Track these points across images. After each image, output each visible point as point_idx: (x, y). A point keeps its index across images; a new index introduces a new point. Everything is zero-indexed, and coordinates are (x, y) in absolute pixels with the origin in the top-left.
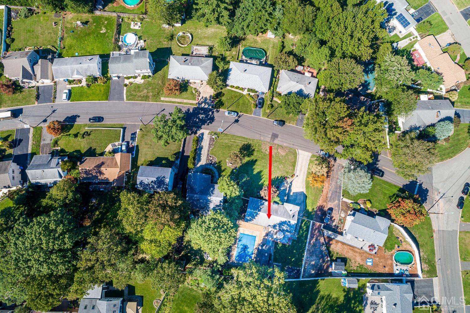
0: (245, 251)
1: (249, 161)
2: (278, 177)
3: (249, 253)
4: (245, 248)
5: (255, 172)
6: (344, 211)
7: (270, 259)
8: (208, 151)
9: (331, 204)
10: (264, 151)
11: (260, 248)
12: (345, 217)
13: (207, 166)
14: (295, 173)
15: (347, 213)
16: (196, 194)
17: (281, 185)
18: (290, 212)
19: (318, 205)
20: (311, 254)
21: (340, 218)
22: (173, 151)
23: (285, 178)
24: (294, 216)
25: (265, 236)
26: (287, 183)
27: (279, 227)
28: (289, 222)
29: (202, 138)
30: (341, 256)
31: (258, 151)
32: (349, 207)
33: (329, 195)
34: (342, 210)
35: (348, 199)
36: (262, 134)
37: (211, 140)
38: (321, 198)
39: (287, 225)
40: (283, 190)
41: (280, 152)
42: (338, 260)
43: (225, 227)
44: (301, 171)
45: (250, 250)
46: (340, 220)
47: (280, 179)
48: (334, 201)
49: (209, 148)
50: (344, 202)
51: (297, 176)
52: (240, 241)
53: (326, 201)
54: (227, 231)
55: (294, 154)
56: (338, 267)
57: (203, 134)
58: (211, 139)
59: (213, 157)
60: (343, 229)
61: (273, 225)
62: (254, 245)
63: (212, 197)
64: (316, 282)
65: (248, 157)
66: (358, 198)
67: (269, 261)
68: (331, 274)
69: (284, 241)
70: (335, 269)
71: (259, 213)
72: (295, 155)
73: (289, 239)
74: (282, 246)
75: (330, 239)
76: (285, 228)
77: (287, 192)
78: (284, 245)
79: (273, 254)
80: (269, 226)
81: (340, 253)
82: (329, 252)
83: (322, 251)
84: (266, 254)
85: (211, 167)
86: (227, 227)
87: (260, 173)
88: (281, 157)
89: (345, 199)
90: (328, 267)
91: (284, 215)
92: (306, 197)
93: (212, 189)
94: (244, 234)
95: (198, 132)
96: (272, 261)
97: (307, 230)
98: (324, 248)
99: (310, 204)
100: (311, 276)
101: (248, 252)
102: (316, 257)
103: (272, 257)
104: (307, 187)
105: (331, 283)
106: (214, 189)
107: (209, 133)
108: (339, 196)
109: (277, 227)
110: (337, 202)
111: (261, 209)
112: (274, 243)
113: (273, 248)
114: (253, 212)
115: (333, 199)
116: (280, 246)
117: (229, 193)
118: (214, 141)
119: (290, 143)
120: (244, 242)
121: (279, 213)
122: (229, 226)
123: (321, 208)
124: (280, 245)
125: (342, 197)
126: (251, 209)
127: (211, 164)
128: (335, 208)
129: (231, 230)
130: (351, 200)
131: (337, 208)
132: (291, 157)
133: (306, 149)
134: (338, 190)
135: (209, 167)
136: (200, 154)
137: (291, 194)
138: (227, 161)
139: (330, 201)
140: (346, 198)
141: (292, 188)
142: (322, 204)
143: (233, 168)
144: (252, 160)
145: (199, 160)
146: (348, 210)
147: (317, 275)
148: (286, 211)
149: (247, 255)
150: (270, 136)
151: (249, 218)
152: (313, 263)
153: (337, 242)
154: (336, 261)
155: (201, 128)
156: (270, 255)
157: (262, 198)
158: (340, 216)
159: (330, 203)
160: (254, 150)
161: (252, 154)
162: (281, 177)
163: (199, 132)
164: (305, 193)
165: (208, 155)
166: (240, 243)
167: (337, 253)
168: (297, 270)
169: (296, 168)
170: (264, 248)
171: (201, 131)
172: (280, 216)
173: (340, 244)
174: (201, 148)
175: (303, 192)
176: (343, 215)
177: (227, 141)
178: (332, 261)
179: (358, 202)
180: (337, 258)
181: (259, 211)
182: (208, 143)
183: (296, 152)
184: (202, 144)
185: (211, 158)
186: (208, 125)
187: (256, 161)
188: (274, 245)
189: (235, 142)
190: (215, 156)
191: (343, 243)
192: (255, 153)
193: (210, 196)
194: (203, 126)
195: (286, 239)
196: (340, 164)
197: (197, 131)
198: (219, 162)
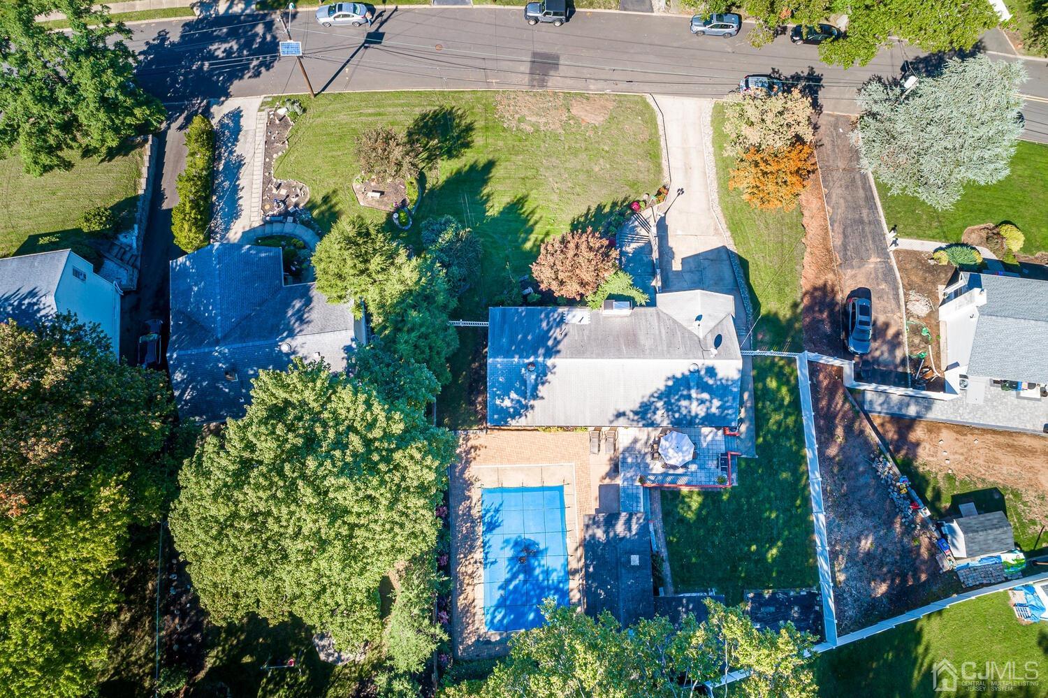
0: (528, 570)
1: (459, 172)
2: (600, 208)
3: (554, 577)
4: (526, 554)
5: (495, 208)
6: (920, 290)
7: (659, 581)
8: (267, 167)
9: (854, 276)
10: (514, 123)
11: (600, 534)
12: (933, 314)
13: (268, 229)
14: (666, 181)
15: (932, 295)
16: (217, 342)
17: (623, 236)
18: (694, 327)
19: (805, 285)
20: (842, 505)
21: (913, 321)
22: (102, 198)
23: (629, 206)
24: (718, 341)
25: (608, 475)
26: (645, 224)
27: (669, 407)
28: (711, 371)
29: (237, 130)
30: (972, 488)
31: (487, 128)
32: (934, 270)
33: (836, 240)
34: (909, 287)
35: (919, 237)
36: (489, 64)
37: (275, 125)
38: (807, 259)
39: (704, 387)
40: (638, 252)
41: (582, 114)
42: (962, 507)
43: (355, 442)
44: (687, 168)
45: (552, 563)
46: (915, 330)
47: (611, 213)
48: (863, 261)
49: (268, 154)
50: (907, 252)
51: (681, 191)
52: (491, 527)
53: (827, 263)
54: (373, 469)
55: (641, 114)
56: (981, 536)
57: (236, 115)
58: (271, 123)
59: (289, 186)
60: (938, 367)
61: (636, 406)
62: (564, 532)
63: (297, 341)
64: (911, 634)
65: (450, 156)
66: (959, 223)
67: (656, 592)
68: (954, 584)
69: (702, 477)
70: (971, 554)
71: (549, 362)
72: (649, 117)
73: (723, 461)
74: (702, 506)
75: (904, 424)
76: (697, 410)
77: (655, 255)
78: (710, 495)
79: (664, 553)
80: (620, 415)
81: (962, 476)
82: (918, 482)
83: (885, 486)
84: (635, 560)
85: (289, 227)
86: (368, 443)
87: (515, 207)
88: (590, 133)
89: (906, 244)
90: (938, 548)
91: (670, 345)
92: (744, 264)
93: (297, 304)
94: (502, 490)
95: (214, 109)
96: (671, 589)
97: (796, 405)
98: (889, 468)
99: (772, 290)
100: (871, 612)
101: (547, 573)
102: (866, 515)
103: (666, 568)
104: (735, 227)
105: (967, 624)
106: (309, 301)
107: (263, 104)
108: (879, 237)
109: (661, 416)
110: (874, 260)
111: (557, 342)
112: (657, 494)
113: (659, 524)
114: (519, 367)
115: (857, 251)
116: (695, 506)
117: (372, 295)
118: (287, 126)
119: (616, 76)
120: (514, 525)
121: (645, 341)
122: (377, 433)
123: (822, 297)
124: (695, 502)
125: (890, 236)
126: (508, 354)
127: (286, 214)
128: (879, 288)
129: (397, 456)
130: (933, 238)
131: (883, 286)
132: (633, 126)
133: (684, 88)
134: (865, 212)
135: (277, 228)
136: (235, 189)
137: (677, 266)
138: (357, 185)
139: (846, 262)
140: (909, 235)
141: (672, 242)
142: (820, 282)
143: (390, 208)
144: (473, 167)
145: (234, 213)
146: (934, 283)
147: (904, 599)
148: (675, 328)
149: (542, 590)
150: (525, 68)
151: (507, 403)
152: (866, 544)
153: (934, 427)
154: (954, 512)
155: (228, 95)
156: (653, 561)
157: (549, 299)
158: (909, 314)
159: (849, 272)
160: (469, 128)
161: (467, 145)
162: (614, 204)
163: (219, 112)
164: (732, 248)
165: (267, 181)
166: (496, 539)
167: (950, 478)
168: (798, 600)
169: (664, 163)
170: (620, 528)
171: (230, 105)
172: (655, 353)
173: (945, 434)
174: (235, 169)
175: (724, 249)
176: (920, 307)
177: (343, 117)
178: (941, 518)
179: (964, 239)
180: (957, 500)
181: (551, 352)
182: (261, 138)
183: (647, 105)
184: (238, 150)
185: (283, 192)
186: (257, 74)
187: (491, 165)
188: (658, 507)
189: (380, 114)
190: (298, 176)
191: (961, 429)
192: (478, 139)
193: (292, 334)
194: (236, 85)
195: (712, 464)
196: (837, 117)
197: (208, 107)
198: (326, 199)
